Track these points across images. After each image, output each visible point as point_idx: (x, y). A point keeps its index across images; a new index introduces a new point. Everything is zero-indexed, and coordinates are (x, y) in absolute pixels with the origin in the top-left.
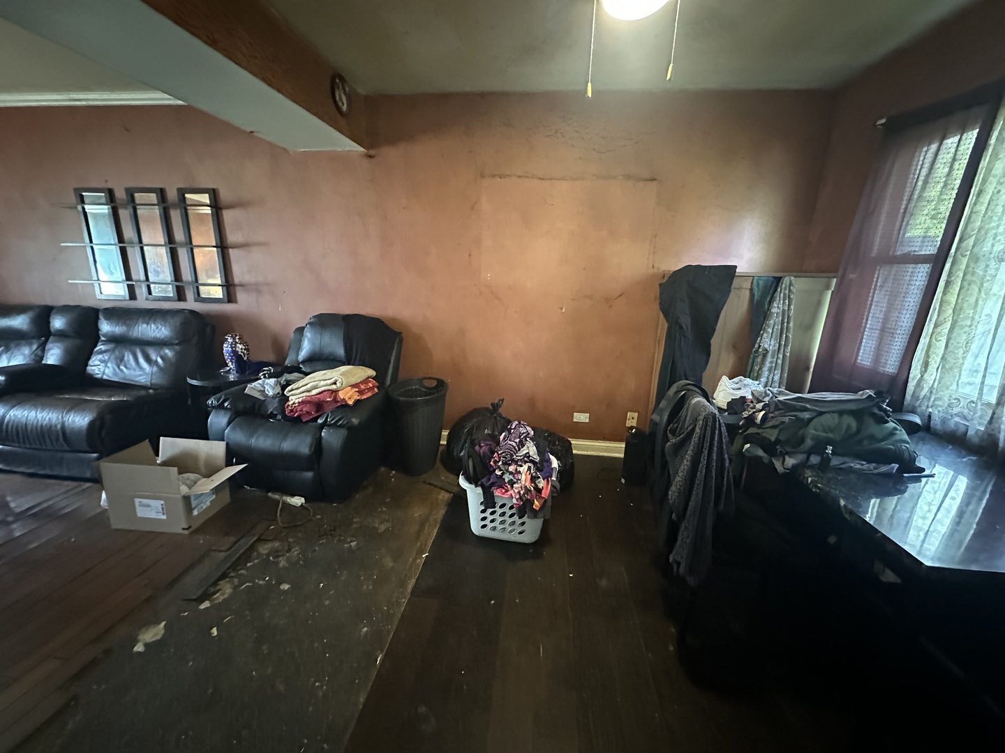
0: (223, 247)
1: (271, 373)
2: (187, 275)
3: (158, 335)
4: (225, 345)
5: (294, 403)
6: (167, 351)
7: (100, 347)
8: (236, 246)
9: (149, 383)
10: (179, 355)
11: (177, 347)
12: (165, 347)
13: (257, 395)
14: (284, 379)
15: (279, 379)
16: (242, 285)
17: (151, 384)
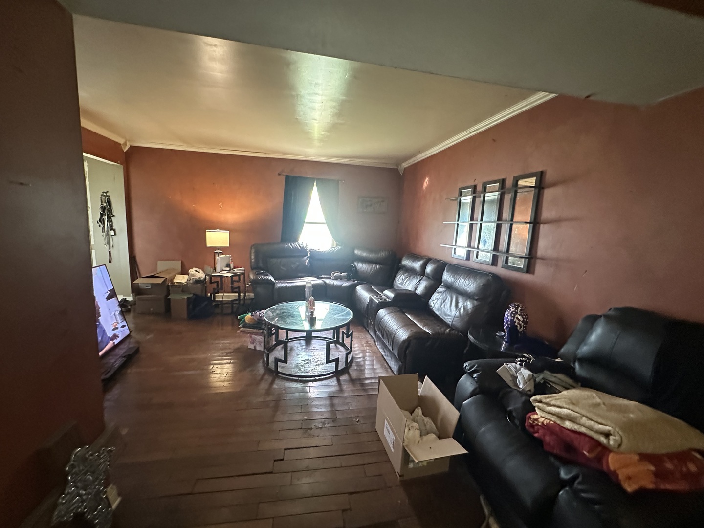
0: (535, 223)
1: (529, 362)
2: (503, 246)
3: (468, 289)
4: (507, 313)
5: (537, 420)
6: (469, 303)
7: (440, 289)
8: (546, 222)
9: (450, 323)
10: (476, 309)
11: (475, 302)
12: (469, 299)
13: (508, 379)
14: (541, 377)
15: (535, 375)
16: (542, 259)
17: (452, 325)
